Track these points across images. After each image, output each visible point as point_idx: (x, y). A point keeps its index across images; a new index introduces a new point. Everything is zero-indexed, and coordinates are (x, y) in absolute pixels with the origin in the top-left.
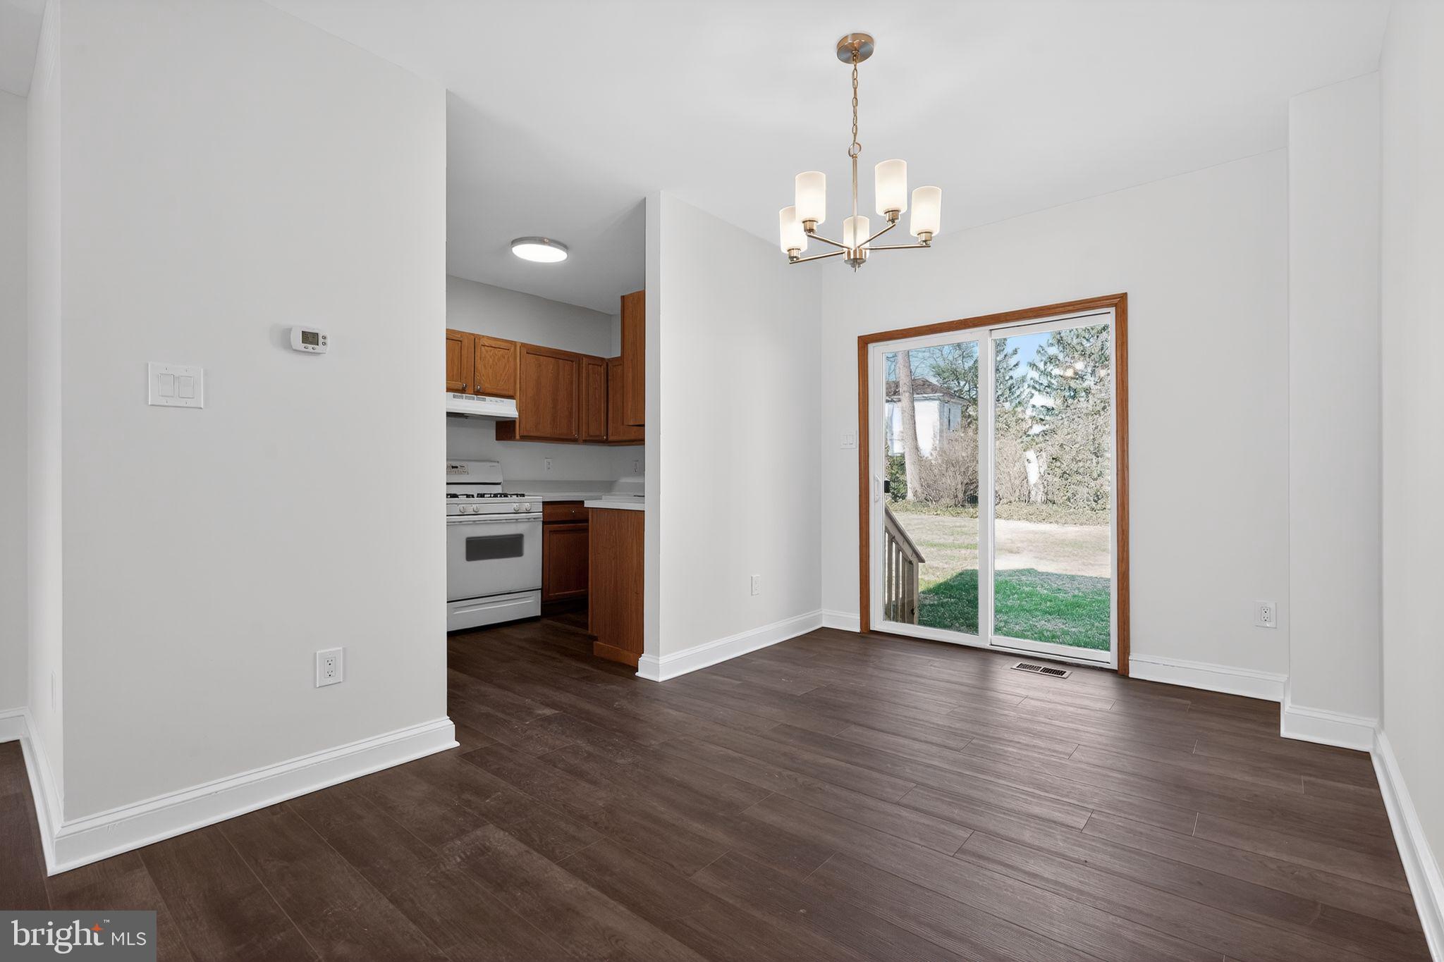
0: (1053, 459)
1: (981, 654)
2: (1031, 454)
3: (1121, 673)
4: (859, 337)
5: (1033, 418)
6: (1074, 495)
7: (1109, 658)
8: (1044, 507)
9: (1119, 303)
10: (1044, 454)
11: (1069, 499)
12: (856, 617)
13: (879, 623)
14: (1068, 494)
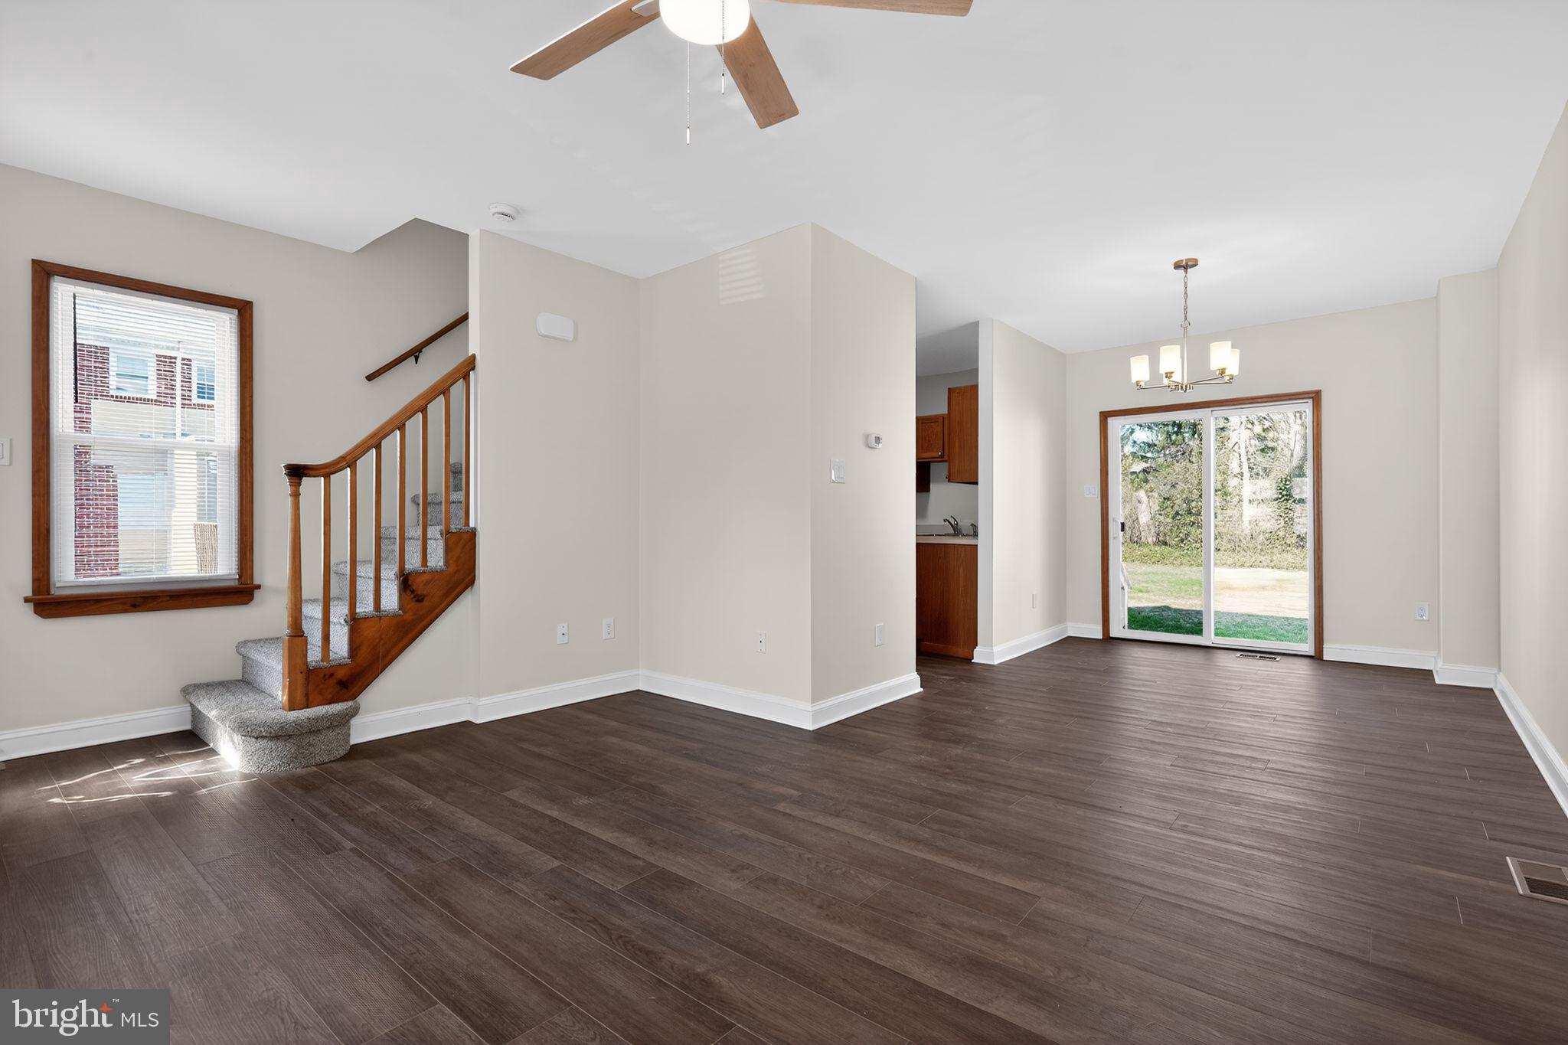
0: (1164, 498)
1: (1207, 650)
2: (1142, 494)
3: (1317, 657)
4: (1100, 413)
5: (1133, 454)
6: (1187, 535)
7: (1308, 648)
8: (1157, 548)
9: (1316, 397)
10: (1155, 494)
11: (1182, 541)
12: (1100, 628)
13: (1116, 631)
14: (1181, 535)
